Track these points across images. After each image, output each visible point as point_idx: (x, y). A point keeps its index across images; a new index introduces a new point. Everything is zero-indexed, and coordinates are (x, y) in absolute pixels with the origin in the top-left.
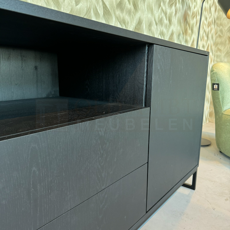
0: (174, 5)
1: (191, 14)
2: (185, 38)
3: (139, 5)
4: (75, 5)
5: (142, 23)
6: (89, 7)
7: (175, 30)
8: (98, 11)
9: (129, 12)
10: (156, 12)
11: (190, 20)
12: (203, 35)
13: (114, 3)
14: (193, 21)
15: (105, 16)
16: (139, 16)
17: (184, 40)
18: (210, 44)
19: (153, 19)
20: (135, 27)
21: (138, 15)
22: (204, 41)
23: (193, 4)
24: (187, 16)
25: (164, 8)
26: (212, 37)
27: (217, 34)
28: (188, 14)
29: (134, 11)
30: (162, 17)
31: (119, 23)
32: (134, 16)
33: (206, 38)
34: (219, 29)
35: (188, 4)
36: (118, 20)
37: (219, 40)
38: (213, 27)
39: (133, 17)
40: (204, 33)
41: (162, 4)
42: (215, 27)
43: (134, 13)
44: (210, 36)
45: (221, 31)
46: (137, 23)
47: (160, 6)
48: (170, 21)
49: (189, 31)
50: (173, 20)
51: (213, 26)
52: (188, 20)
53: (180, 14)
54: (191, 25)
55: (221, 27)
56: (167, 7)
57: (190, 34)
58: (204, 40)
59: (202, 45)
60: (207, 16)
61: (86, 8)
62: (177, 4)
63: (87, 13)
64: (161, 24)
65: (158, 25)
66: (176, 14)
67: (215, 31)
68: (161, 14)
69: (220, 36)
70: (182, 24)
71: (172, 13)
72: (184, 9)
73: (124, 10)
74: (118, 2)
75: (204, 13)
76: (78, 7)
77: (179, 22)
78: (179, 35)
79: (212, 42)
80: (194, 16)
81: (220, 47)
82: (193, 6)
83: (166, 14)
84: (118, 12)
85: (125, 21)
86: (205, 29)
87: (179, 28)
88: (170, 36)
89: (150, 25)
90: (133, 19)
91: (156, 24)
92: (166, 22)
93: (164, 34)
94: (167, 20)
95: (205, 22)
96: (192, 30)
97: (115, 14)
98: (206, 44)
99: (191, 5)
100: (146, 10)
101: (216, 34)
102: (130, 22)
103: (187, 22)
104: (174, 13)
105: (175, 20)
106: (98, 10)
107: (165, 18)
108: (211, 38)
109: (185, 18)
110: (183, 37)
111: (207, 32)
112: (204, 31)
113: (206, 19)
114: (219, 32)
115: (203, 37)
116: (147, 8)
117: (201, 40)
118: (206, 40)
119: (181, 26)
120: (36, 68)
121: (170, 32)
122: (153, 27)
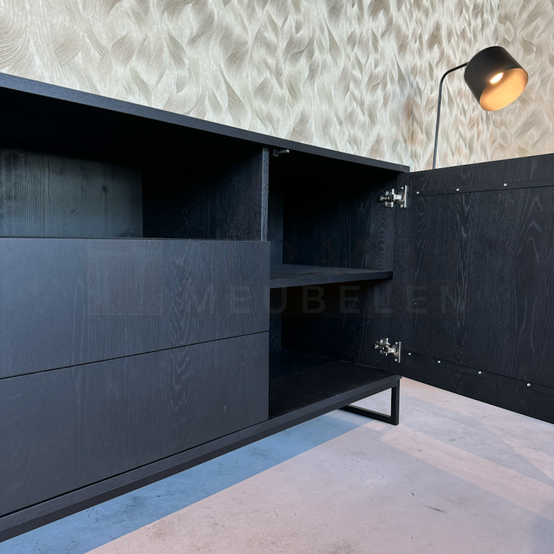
0: (380, 86)
1: (424, 103)
2: (410, 149)
3: (302, 89)
4: (175, 91)
5: (307, 121)
6: (202, 95)
7: (384, 134)
8: (218, 101)
9: (281, 102)
10: (338, 101)
11: (423, 114)
12: (458, 144)
13: (250, 87)
15: (231, 109)
16: (302, 108)
17: (409, 154)
19: (333, 114)
20: (294, 129)
21: (300, 106)
22: (460, 157)
23: (428, 84)
24: (414, 108)
25: (357, 93)
26: (484, 149)
27: (496, 143)
28: (415, 103)
29: (291, 100)
30: (353, 111)
31: (259, 121)
32: (290, 109)
33: (465, 151)
34: (498, 132)
35: (415, 84)
36: (258, 116)
37: (499, 155)
38: (483, 129)
39: (288, 111)
40: (459, 141)
41: (352, 86)
42: (490, 129)
43: (290, 104)
44: (477, 146)
45: (503, 136)
46: (296, 122)
47: (347, 89)
48: (372, 117)
49: (421, 136)
50: (378, 115)
51: (483, 126)
52: (417, 115)
53: (395, 105)
54: (425, 123)
55: (503, 128)
56: (364, 92)
57: (422, 142)
58: (460, 154)
60: (466, 107)
61: (195, 97)
62: (389, 86)
63: (196, 104)
64: (351, 122)
65: (344, 125)
66: (385, 103)
67: (489, 135)
68: (350, 105)
69: (501, 147)
70: (403, 123)
71: (377, 101)
72: (406, 93)
73: (269, 97)
74: (258, 85)
75: (458, 100)
76: (182, 94)
77: (395, 119)
78: (395, 144)
79: (483, 157)
80: (430, 107)
82: (428, 87)
83: (362, 104)
84: (258, 103)
85: (272, 117)
86: (462, 132)
87: (394, 129)
88: (374, 145)
89: (326, 125)
90: (289, 114)
91: (341, 123)
92: (362, 118)
93: (359, 141)
94: (364, 114)
95: (462, 118)
96: (428, 134)
97: (251, 105)
99: (422, 87)
100: (318, 98)
101: (493, 142)
102: (281, 120)
103: (414, 118)
104: (382, 101)
105: (383, 116)
106: (219, 99)
107: (359, 111)
108: (479, 150)
109: (409, 111)
110: (406, 148)
111: (468, 139)
112: (460, 134)
113: (464, 112)
114: (499, 140)
115: (458, 149)
116: (319, 94)
117: (453, 154)
118: (466, 155)
119: (398, 125)
120: (105, 189)
121: (373, 138)
122: (332, 128)
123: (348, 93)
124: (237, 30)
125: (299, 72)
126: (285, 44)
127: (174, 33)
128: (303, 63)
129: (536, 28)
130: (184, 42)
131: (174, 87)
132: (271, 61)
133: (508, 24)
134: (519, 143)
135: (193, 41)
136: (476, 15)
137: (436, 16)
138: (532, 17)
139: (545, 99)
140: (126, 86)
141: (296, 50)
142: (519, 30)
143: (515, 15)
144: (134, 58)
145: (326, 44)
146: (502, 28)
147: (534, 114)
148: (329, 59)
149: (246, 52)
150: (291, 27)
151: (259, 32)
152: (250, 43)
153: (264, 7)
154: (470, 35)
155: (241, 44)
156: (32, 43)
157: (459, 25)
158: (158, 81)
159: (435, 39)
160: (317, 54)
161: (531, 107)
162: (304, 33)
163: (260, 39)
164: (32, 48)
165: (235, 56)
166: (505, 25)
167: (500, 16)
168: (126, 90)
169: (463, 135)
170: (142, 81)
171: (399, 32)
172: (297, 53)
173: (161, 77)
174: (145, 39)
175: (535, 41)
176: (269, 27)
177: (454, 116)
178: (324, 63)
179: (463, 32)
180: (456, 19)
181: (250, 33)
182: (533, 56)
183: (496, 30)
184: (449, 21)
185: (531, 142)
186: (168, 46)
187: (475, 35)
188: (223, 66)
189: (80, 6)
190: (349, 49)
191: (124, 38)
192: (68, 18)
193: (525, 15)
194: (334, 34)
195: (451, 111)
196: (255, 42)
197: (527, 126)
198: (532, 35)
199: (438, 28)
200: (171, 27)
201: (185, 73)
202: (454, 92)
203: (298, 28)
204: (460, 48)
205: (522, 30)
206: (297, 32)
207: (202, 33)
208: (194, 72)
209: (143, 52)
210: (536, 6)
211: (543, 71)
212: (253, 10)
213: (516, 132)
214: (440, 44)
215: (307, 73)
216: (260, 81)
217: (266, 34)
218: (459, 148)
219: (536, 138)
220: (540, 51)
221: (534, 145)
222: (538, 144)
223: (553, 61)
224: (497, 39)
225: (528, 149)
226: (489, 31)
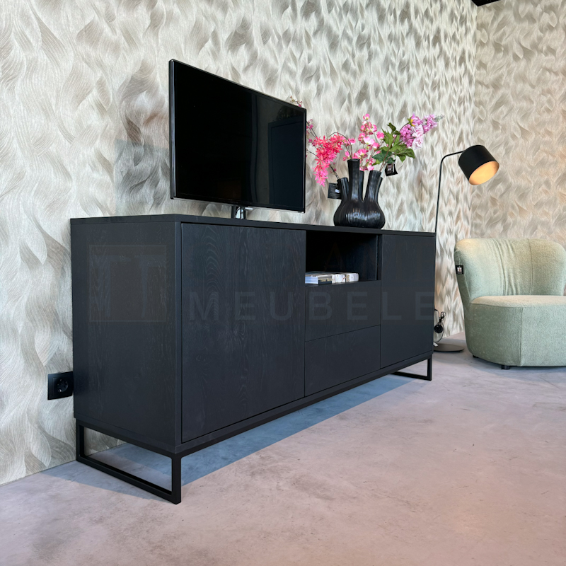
0: (403, 168)
1: (428, 173)
2: (420, 205)
7: (405, 199)
11: (428, 181)
12: (449, 197)
14: (431, 182)
17: (419, 209)
18: (461, 208)
23: (431, 160)
24: (422, 178)
26: (466, 198)
27: (474, 193)
28: (423, 175)
33: (454, 201)
35: (423, 162)
37: (477, 201)
38: (465, 185)
40: (450, 195)
44: (461, 196)
45: (480, 188)
48: (399, 188)
49: (426, 196)
50: (402, 186)
51: (465, 182)
52: (424, 181)
53: (411, 177)
54: (428, 187)
57: (427, 200)
58: (450, 204)
59: (448, 212)
60: (454, 171)
62: (408, 166)
66: (406, 178)
67: (469, 189)
69: (478, 196)
70: (416, 189)
72: (418, 169)
75: (449, 167)
77: (411, 187)
78: (411, 203)
79: (465, 205)
80: (432, 174)
81: (479, 212)
82: (431, 163)
83: (393, 181)
86: (452, 188)
87: (411, 195)
88: (400, 207)
92: (393, 191)
93: (392, 204)
95: (452, 179)
96: (431, 194)
98: (456, 210)
99: (427, 162)
101: (472, 193)
103: (422, 185)
105: (405, 185)
108: (463, 200)
109: (420, 182)
110: (418, 205)
111: (455, 192)
112: (451, 191)
113: (453, 174)
114: (476, 191)
115: (449, 201)
117: (446, 205)
118: (454, 204)
119: (413, 191)
121: (399, 202)
129: (502, 112)
133: (482, 107)
134: (491, 194)
136: (460, 105)
138: (498, 105)
142: (489, 113)
143: (486, 101)
146: (477, 110)
147: (501, 174)
154: (456, 120)
157: (449, 114)
166: (479, 108)
167: (475, 102)
169: (453, 191)
175: (500, 122)
177: (446, 178)
179: (452, 119)
182: (499, 131)
183: (473, 111)
185: (499, 194)
187: (459, 119)
193: (494, 102)
195: (445, 175)
197: (496, 182)
198: (499, 117)
204: (450, 130)
205: (491, 113)
210: (502, 97)
211: (507, 143)
219: (503, 191)
220: (504, 129)
221: (502, 195)
222: (504, 195)
223: (514, 137)
224: (474, 118)
225: (497, 198)
226: (469, 113)
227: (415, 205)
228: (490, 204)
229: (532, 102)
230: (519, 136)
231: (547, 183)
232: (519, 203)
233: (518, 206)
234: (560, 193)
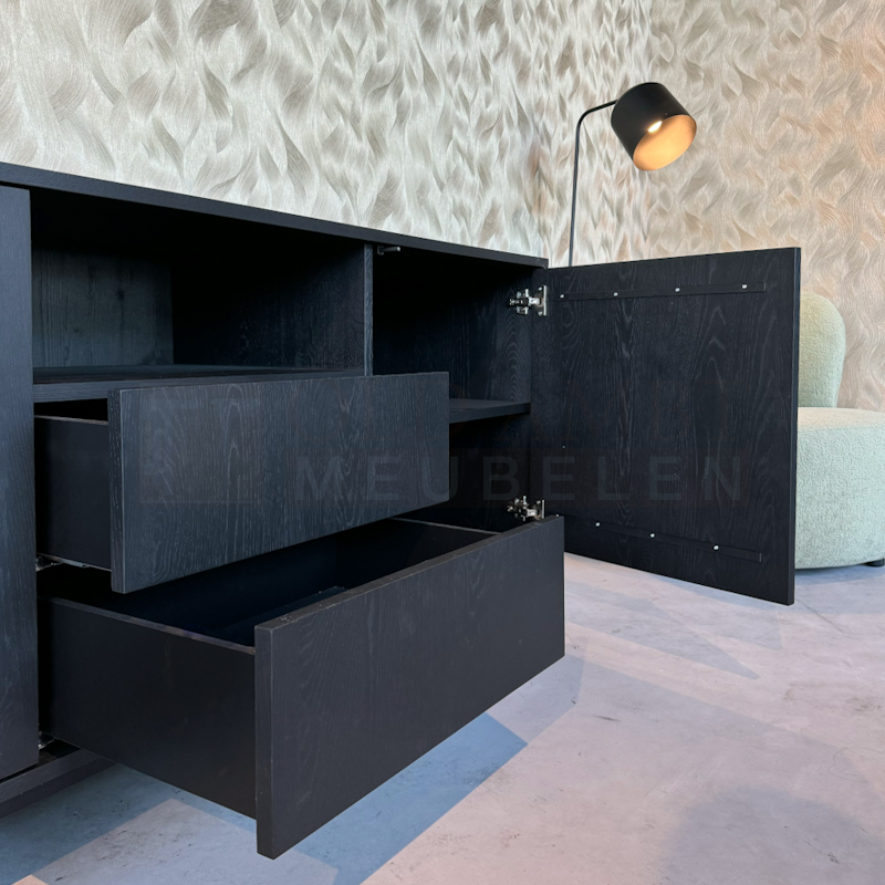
0: (494, 132)
1: (554, 153)
2: (536, 221)
3: (387, 140)
4: (215, 150)
5: (397, 185)
6: (251, 154)
7: (500, 200)
8: (273, 162)
9: (359, 159)
10: (437, 154)
11: (553, 169)
12: (603, 211)
13: (317, 140)
14: (561, 174)
15: (292, 172)
16: (387, 167)
17: (536, 227)
18: (628, 234)
19: (431, 174)
20: (378, 197)
21: (384, 167)
22: (604, 229)
23: (558, 125)
24: (541, 161)
25: (462, 142)
26: (637, 216)
27: (654, 207)
28: (541, 153)
29: (373, 156)
30: (457, 168)
31: (330, 187)
32: (372, 169)
33: (612, 220)
34: (657, 191)
35: (541, 126)
36: (328, 180)
37: (659, 224)
38: (636, 186)
39: (370, 172)
40: (603, 205)
41: (455, 132)
42: (646, 186)
43: (372, 162)
44: (628, 211)
45: (664, 196)
46: (382, 187)
47: (449, 137)
48: (484, 176)
49: (552, 202)
50: (493, 174)
51: (635, 183)
52: (545, 170)
53: (517, 155)
54: (556, 182)
55: (663, 186)
57: (553, 210)
58: (605, 225)
59: (599, 241)
60: (611, 157)
61: (242, 157)
62: (506, 131)
63: (244, 167)
64: (455, 185)
65: (446, 189)
66: (501, 156)
67: (644, 196)
68: (454, 160)
69: (662, 212)
70: (526, 184)
71: (490, 153)
72: (530, 140)
73: (344, 153)
74: (327, 136)
75: (601, 147)
76: (223, 153)
77: (515, 177)
78: (517, 213)
79: (636, 228)
80: (563, 158)
82: (559, 130)
83: (469, 158)
84: (328, 161)
85: (348, 182)
86: (607, 193)
87: (514, 194)
88: (488, 217)
89: (422, 190)
90: (372, 176)
91: (442, 187)
92: (471, 179)
93: (467, 212)
94: (473, 173)
95: (607, 173)
96: (561, 198)
97: (319, 164)
98: (616, 236)
99: (550, 130)
100: (409, 152)
101: (650, 206)
102: (361, 185)
103: (541, 176)
104: (497, 153)
105: (499, 173)
106: (275, 159)
107: (466, 168)
108: (631, 218)
109: (535, 167)
110: (532, 218)
111: (615, 202)
112: (605, 197)
113: (609, 163)
114: (658, 202)
115: (601, 216)
116: (411, 146)
117: (595, 226)
118: (613, 225)
119: (520, 187)
120: (121, 295)
121: (486, 207)
122: (430, 193)
123: (451, 143)
124: (298, 60)
125: (384, 116)
126: (363, 76)
127: (213, 69)
128: (388, 101)
129: (704, 45)
130: (226, 80)
131: (212, 144)
132: (344, 101)
133: (665, 37)
134: (686, 207)
135: (239, 76)
136: (620, 25)
137: (567, 29)
138: (697, 30)
139: (719, 146)
140: (148, 146)
141: (378, 85)
142: (680, 47)
143: (674, 25)
144: (159, 105)
145: (419, 74)
146: (656, 42)
147: (705, 167)
148: (424, 96)
149: (311, 90)
150: (371, 53)
151: (327, 60)
152: (316, 77)
153: (333, 26)
154: (613, 54)
155: (304, 80)
156: (19, 90)
157: (598, 39)
158: (192, 137)
159: (566, 61)
160: (407, 90)
161: (701, 157)
162: (389, 61)
163: (329, 71)
164: (20, 98)
165: (296, 97)
166: (660, 38)
167: (653, 27)
168: (148, 151)
169: (609, 197)
170: (169, 137)
171: (517, 54)
172: (379, 89)
173: (195, 130)
174: (173, 78)
175: (702, 64)
176: (342, 54)
177: (595, 170)
178: (417, 101)
179: (604, 50)
180: (594, 31)
181: (316, 63)
182: (700, 84)
183: (649, 45)
184: (585, 35)
185: (702, 207)
186: (205, 87)
187: (620, 54)
188: (279, 111)
189: (85, 35)
190: (450, 80)
191: (143, 78)
192: (68, 53)
193: (688, 26)
194: (430, 60)
195: (591, 164)
196: (322, 75)
197: (696, 183)
198: (698, 55)
199: (569, 45)
200: (207, 59)
201: (227, 124)
202: (595, 136)
203: (380, 54)
204: (601, 73)
205: (684, 47)
206: (379, 60)
207: (251, 66)
208: (241, 122)
209: (171, 95)
210: (703, 15)
211: (714, 106)
212: (320, 30)
213: (681, 191)
214: (574, 67)
215: (394, 116)
216: (330, 130)
217: (337, 64)
218: (604, 216)
219: (709, 201)
220: (709, 78)
221: (707, 210)
222: (712, 209)
223: (728, 93)
224: (650, 58)
225: (699, 215)
226: (639, 46)
227: (524, 218)
228: (684, 228)
229: (761, 23)
230: (738, 92)
231: (794, 182)
232: (740, 225)
233: (739, 229)
234: (821, 202)
